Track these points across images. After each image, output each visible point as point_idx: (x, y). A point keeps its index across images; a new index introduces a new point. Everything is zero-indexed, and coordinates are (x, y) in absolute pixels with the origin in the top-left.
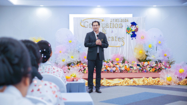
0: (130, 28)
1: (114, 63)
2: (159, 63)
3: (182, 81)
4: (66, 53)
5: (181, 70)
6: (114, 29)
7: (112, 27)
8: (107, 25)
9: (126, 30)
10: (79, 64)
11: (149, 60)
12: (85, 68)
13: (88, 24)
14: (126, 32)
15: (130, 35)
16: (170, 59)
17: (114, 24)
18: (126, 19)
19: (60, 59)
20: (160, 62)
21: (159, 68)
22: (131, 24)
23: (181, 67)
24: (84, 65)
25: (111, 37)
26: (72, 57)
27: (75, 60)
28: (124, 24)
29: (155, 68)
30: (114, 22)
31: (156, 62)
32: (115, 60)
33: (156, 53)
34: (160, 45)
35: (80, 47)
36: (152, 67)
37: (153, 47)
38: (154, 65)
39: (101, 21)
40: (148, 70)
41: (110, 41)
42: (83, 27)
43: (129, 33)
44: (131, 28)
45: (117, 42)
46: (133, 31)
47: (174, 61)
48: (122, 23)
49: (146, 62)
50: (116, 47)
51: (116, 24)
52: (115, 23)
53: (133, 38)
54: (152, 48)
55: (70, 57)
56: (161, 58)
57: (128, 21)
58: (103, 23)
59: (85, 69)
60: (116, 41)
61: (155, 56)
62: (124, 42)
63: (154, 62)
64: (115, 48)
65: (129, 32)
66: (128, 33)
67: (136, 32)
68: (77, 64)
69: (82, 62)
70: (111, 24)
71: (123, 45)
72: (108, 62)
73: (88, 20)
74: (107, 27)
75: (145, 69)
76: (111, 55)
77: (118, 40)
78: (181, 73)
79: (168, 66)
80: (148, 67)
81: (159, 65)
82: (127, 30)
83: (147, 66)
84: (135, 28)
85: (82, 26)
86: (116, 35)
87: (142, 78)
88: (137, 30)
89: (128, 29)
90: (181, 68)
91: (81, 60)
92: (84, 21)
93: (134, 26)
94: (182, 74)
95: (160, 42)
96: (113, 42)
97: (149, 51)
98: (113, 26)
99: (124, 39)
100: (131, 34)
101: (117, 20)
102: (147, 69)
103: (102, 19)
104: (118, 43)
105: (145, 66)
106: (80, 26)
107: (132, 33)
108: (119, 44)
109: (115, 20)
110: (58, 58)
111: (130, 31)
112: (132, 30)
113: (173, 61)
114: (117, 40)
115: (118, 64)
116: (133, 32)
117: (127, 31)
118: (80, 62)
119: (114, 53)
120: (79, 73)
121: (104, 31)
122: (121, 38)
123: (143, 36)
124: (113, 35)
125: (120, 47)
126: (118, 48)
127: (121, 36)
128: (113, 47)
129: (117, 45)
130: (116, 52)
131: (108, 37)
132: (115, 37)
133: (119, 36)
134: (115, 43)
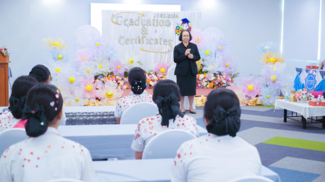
0: (180, 26)
1: (158, 75)
2: (218, 76)
3: (251, 101)
4: (91, 61)
5: (251, 87)
6: (158, 28)
7: (155, 24)
8: (149, 21)
10: (109, 76)
11: (207, 72)
12: (119, 82)
13: (123, 20)
14: (174, 33)
16: (232, 70)
17: (159, 21)
18: (176, 14)
19: (84, 69)
20: (220, 74)
21: (219, 83)
22: (182, 22)
23: (250, 82)
24: (117, 77)
25: (154, 38)
26: (101, 66)
27: (105, 71)
28: (172, 21)
29: (214, 83)
30: (158, 18)
31: (215, 75)
32: (159, 70)
33: (215, 62)
34: (221, 51)
35: (111, 52)
36: (210, 82)
37: (211, 53)
38: (213, 78)
39: (141, 15)
40: (205, 85)
41: (153, 45)
42: (115, 25)
44: (182, 26)
45: (162, 45)
47: (238, 73)
48: (169, 19)
49: (202, 75)
50: (161, 53)
51: (162, 22)
52: (160, 19)
54: (210, 56)
55: (98, 66)
56: (221, 69)
57: (177, 17)
58: (143, 19)
59: (119, 84)
61: (213, 66)
63: (213, 75)
68: (107, 76)
69: (115, 74)
70: (154, 20)
71: (170, 50)
72: (151, 74)
73: (123, 15)
74: (149, 24)
75: (200, 83)
76: (154, 64)
78: (251, 90)
79: (230, 79)
80: (204, 81)
81: (219, 78)
82: (176, 29)
83: (202, 79)
84: (188, 27)
85: (113, 22)
86: (161, 37)
87: (200, 96)
88: (189, 30)
89: (178, 28)
90: (250, 84)
91: (114, 70)
92: (117, 16)
93: (186, 24)
94: (251, 92)
95: (220, 47)
96: (157, 45)
97: (206, 59)
98: (157, 24)
99: (172, 42)
101: (163, 16)
102: (203, 84)
103: (142, 13)
105: (200, 79)
106: (111, 22)
108: (164, 49)
109: (160, 15)
110: (81, 68)
113: (236, 73)
114: (162, 43)
115: (164, 76)
117: (176, 32)
118: (112, 73)
119: (158, 62)
120: (117, 89)
121: (145, 30)
122: (167, 40)
123: (198, 39)
124: (157, 36)
125: (166, 53)
126: (163, 54)
127: (167, 38)
128: (157, 53)
129: (162, 50)
130: (160, 59)
131: (151, 38)
132: (160, 39)
133: (164, 38)
134: (159, 48)
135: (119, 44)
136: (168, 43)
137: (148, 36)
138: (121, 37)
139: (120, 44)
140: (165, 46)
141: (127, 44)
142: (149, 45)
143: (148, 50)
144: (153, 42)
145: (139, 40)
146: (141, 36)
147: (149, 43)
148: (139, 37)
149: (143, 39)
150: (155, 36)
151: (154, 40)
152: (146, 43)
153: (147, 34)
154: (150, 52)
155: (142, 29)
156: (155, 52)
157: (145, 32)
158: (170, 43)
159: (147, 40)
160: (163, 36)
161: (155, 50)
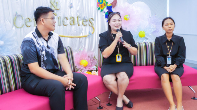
9: (98, 3)
14: (96, 8)
15: (104, 14)
25: (69, 17)
32: (79, 64)
41: (68, 26)
43: (102, 9)
45: (80, 27)
46: (109, 5)
50: (80, 38)
54: (147, 39)
60: (79, 25)
62: (94, 26)
65: (102, 6)
66: (101, 9)
67: (114, 7)
71: (92, 32)
77: (83, 24)
84: (113, 1)
86: (79, 14)
88: (115, 4)
96: (73, 27)
99: (93, 22)
100: (106, 11)
104: (82, 30)
107: (107, 10)
108: (83, 31)
111: (105, 5)
112: (107, 3)
114: (81, 23)
116: (109, 8)
117: (98, 6)
121: (55, 5)
124: (73, 13)
125: (86, 37)
126: (82, 39)
127: (87, 16)
128: (74, 38)
129: (80, 34)
130: (79, 47)
131: (64, 17)
132: (77, 18)
133: (83, 16)
134: (77, 30)
135: (14, 28)
136: (88, 23)
137: (61, 14)
138: (17, 16)
139: (16, 27)
140: (84, 27)
141: (27, 26)
142: (62, 26)
144: (68, 22)
147: (62, 23)
150: (71, 14)
151: (69, 18)
152: (58, 24)
153: (59, 10)
154: (64, 37)
155: (51, 3)
156: (71, 37)
157: (56, 8)
158: (91, 22)
159: (58, 19)
160: (81, 12)
161: (71, 35)
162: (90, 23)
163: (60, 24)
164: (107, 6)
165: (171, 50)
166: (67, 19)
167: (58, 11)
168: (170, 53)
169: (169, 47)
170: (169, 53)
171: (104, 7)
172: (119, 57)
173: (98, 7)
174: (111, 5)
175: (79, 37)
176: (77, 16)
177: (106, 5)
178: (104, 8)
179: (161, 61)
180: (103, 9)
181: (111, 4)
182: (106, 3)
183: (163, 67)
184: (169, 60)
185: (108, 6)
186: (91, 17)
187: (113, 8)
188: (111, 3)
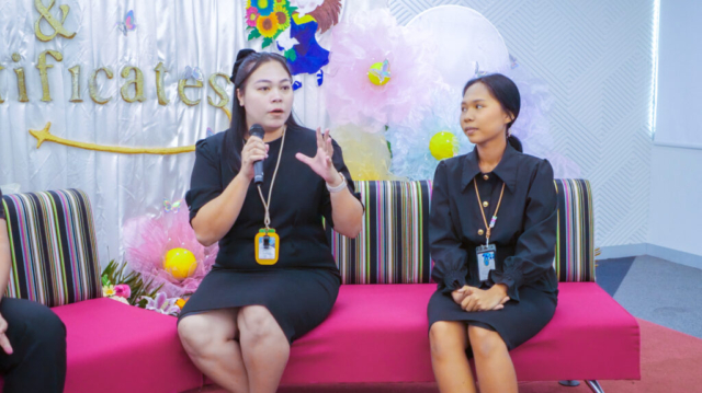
6: (145, 4)
9: (249, 11)
14: (244, 30)
25: (116, 67)
32: (159, 265)
41: (112, 106)
43: (270, 34)
45: (171, 109)
46: (302, 18)
50: (167, 155)
53: (298, 78)
60: (162, 103)
64: (161, 158)
65: (267, 25)
66: (265, 34)
67: (326, 27)
76: (125, 222)
77: (181, 97)
82: (253, 8)
84: (320, 1)
86: (163, 56)
88: (329, 13)
89: (263, 3)
96: (138, 109)
99: (228, 89)
100: (287, 42)
104: (179, 122)
107: (295, 42)
108: (185, 129)
111: (281, 18)
112: (293, 11)
114: (172, 92)
116: (304, 33)
117: (251, 24)
119: (150, 209)
121: (55, 15)
122: (202, 75)
123: (386, 67)
124: (135, 51)
126: (178, 162)
127: (202, 65)
128: (140, 158)
129: (170, 139)
130: (164, 193)
131: (96, 67)
132: (157, 72)
133: (184, 64)
134: (152, 123)
136: (205, 93)
137: (81, 54)
140: (189, 112)
142: (86, 107)
143: (84, 141)
144: (111, 89)
145: (21, 76)
146: (28, 50)
147: (87, 92)
148: (15, 58)
149: (43, 69)
150: (125, 54)
151: (117, 74)
152: (69, 97)
153: (71, 37)
154: (96, 150)
155: (36, 9)
156: (129, 153)
157: (59, 29)
158: (216, 92)
159: (69, 75)
160: (173, 50)
161: (128, 142)
162: (212, 95)
163: (76, 97)
164: (292, 22)
165: (494, 218)
166: (109, 77)
167: (68, 41)
168: (488, 233)
169: (486, 204)
170: (485, 231)
171: (280, 27)
172: (267, 242)
173: (249, 27)
174: (311, 19)
175: (162, 154)
176: (157, 62)
177: (288, 21)
178: (279, 31)
179: (447, 264)
180: (275, 37)
181: (311, 14)
182: (286, 12)
183: (449, 295)
184: (487, 263)
185: (298, 23)
186: (219, 70)
187: (323, 31)
188: (313, 9)
